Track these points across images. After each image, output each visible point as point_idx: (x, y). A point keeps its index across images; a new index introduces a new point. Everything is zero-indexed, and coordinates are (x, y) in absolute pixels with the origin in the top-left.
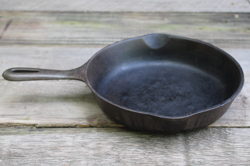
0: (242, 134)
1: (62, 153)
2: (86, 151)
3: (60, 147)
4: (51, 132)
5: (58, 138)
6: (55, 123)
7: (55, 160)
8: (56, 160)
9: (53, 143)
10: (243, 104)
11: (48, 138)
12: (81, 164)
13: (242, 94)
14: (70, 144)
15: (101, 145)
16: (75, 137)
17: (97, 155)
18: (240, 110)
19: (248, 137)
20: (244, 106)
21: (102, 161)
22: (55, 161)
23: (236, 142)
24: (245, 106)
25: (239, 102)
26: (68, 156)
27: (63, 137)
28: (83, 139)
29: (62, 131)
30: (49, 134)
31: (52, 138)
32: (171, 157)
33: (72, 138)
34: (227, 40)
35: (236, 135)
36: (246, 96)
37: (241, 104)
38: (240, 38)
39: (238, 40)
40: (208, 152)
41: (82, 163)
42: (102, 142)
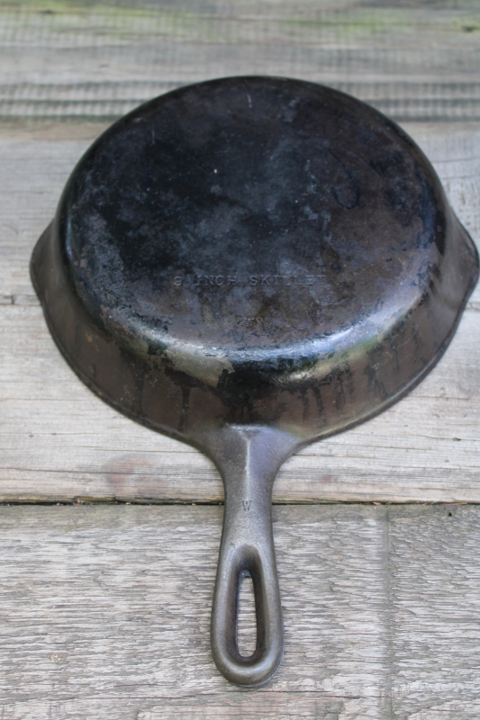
1: (40, 610)
2: (106, 600)
3: (35, 583)
4: (7, 521)
5: (23, 549)
6: (14, 491)
7: (23, 638)
8: (26, 638)
9: (13, 570)
12: (94, 653)
14: (60, 573)
15: (149, 578)
16: (75, 547)
17: (138, 618)
21: (152, 641)
22: (23, 642)
26: (58, 620)
27: (39, 546)
28: (96, 555)
29: (36, 521)
31: (10, 548)
32: (343, 627)
33: (65, 550)
40: (450, 607)
41: (96, 650)
42: (152, 567)
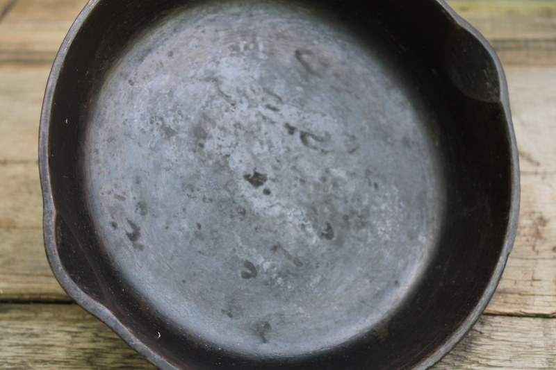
0: (516, 337)
4: (27, 315)
5: (37, 336)
6: (38, 292)
10: (534, 239)
11: (14, 334)
13: (535, 209)
15: (136, 361)
16: (78, 335)
18: (521, 259)
19: (532, 347)
20: (534, 247)
23: (493, 363)
24: (536, 248)
25: (525, 235)
27: (48, 334)
28: (94, 342)
29: (51, 315)
30: (19, 322)
33: (69, 337)
34: (527, 41)
35: (497, 340)
36: (546, 217)
37: (527, 240)
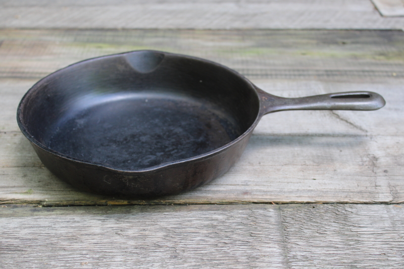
0: (372, 213)
1: (84, 245)
2: (123, 240)
3: (82, 235)
4: (67, 212)
7: (73, 256)
8: (75, 256)
9: (69, 230)
10: (372, 167)
11: (62, 222)
12: (115, 261)
13: (370, 153)
14: (97, 230)
16: (106, 221)
17: (141, 248)
18: (367, 176)
19: (381, 217)
20: (373, 171)
21: (149, 256)
22: (73, 258)
23: (362, 225)
24: (375, 171)
25: (366, 165)
26: (94, 249)
27: (85, 221)
28: (117, 224)
29: (84, 212)
30: (63, 216)
31: (68, 222)
32: (259, 250)
33: (100, 222)
34: (346, 71)
35: (361, 215)
36: (377, 156)
37: (369, 168)
38: (367, 68)
39: (363, 71)
40: (318, 242)
41: (116, 260)
42: (149, 228)
